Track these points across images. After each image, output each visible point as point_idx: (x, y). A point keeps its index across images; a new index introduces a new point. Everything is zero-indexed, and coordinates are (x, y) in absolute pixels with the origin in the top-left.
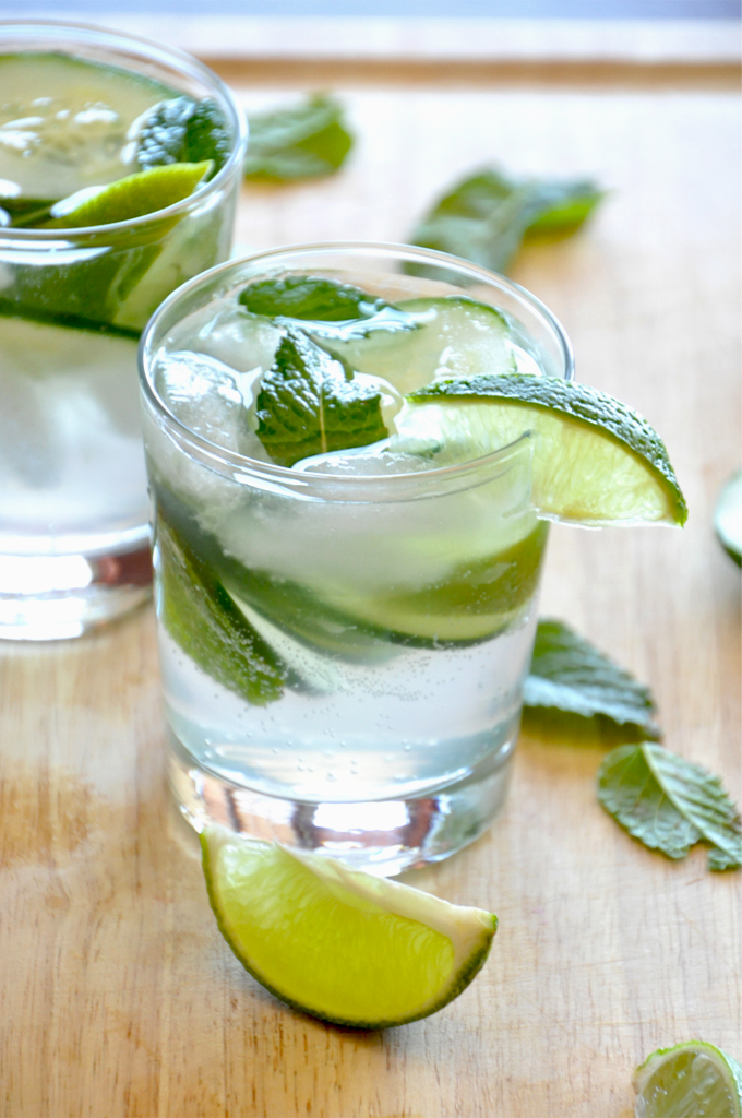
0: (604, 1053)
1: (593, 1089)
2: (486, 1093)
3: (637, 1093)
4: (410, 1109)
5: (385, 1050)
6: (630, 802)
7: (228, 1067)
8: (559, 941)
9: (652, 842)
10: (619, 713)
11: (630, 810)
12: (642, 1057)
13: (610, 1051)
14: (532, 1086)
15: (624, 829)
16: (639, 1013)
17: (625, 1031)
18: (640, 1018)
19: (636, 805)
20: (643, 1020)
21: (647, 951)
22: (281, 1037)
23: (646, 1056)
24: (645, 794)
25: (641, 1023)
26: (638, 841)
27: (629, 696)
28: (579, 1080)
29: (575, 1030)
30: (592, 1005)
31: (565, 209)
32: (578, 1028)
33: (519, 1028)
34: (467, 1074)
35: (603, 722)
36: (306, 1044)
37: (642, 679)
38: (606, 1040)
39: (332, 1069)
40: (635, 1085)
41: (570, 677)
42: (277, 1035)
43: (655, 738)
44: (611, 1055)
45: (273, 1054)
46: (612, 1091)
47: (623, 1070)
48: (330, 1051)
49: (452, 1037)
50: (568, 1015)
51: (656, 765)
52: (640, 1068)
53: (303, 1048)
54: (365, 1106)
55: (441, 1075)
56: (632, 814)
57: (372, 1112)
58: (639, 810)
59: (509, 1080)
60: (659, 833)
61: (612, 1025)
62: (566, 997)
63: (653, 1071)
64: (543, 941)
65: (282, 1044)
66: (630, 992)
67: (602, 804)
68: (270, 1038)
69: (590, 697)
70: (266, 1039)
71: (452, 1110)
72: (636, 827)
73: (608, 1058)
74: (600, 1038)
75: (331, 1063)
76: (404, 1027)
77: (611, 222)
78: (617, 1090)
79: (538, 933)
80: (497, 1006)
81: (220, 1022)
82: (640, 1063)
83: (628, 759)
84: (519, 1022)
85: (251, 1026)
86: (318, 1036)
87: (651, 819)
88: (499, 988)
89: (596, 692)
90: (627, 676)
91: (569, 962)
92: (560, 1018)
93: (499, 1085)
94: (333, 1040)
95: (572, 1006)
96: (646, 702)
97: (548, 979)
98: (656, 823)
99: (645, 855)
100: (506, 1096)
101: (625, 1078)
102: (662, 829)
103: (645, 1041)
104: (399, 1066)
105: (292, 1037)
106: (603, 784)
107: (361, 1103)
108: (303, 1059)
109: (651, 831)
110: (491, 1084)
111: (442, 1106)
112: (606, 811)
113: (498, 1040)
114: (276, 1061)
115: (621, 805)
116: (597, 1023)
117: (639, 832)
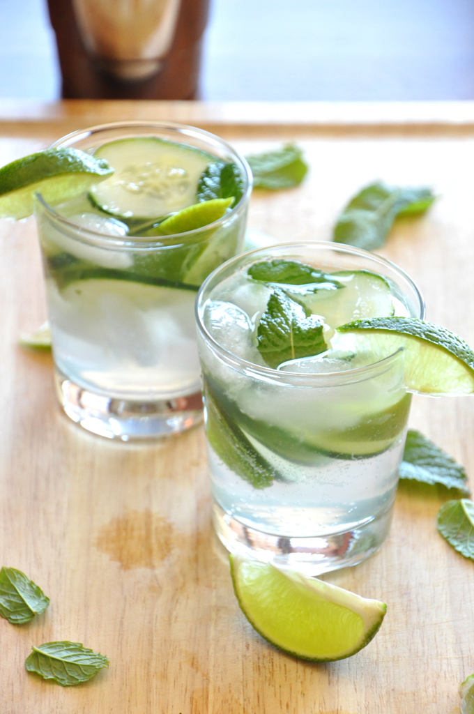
0: (443, 675)
1: (438, 695)
2: (381, 697)
3: (461, 698)
4: (341, 707)
5: (327, 673)
6: (455, 531)
7: (245, 683)
8: (419, 610)
9: (467, 555)
10: (449, 482)
11: (454, 536)
12: (464, 677)
13: (447, 674)
14: (406, 694)
15: (452, 547)
16: (462, 652)
17: (455, 662)
18: (462, 654)
19: (458, 533)
20: (464, 656)
21: (465, 616)
22: (273, 666)
23: (466, 677)
24: (463, 527)
25: (463, 658)
26: (459, 553)
27: (453, 472)
28: (430, 690)
29: (428, 662)
30: (437, 647)
31: (417, 205)
32: (429, 660)
33: (398, 660)
34: (371, 687)
35: (440, 487)
36: (285, 670)
37: (460, 463)
38: (445, 667)
39: (300, 684)
40: (460, 693)
41: (422, 461)
42: (271, 665)
43: (467, 496)
44: (447, 676)
45: (268, 675)
46: (448, 697)
47: (454, 685)
48: (298, 674)
49: (363, 665)
50: (424, 652)
51: (468, 511)
52: (463, 683)
53: (284, 672)
54: (317, 706)
55: (357, 688)
56: (455, 538)
57: (321, 709)
58: (460, 536)
59: (393, 690)
60: (470, 549)
61: (447, 658)
62: (423, 642)
63: (470, 686)
64: (410, 610)
65: (273, 670)
66: (457, 639)
67: (440, 532)
68: (267, 666)
69: (432, 473)
70: (265, 667)
71: (363, 708)
72: (458, 546)
73: (445, 677)
74: (441, 666)
75: (299, 680)
76: (338, 662)
77: (440, 212)
78: (450, 696)
79: (407, 606)
80: (386, 648)
81: (240, 657)
82: (462, 681)
83: (454, 507)
84: (398, 657)
85: (257, 660)
86: (292, 666)
87: (466, 540)
88: (387, 637)
89: (436, 469)
90: (452, 461)
91: (424, 622)
92: (420, 655)
93: (388, 693)
94: (300, 667)
95: (426, 647)
96: (462, 476)
97: (413, 632)
98: (469, 543)
99: (463, 560)
100: (392, 700)
101: (455, 689)
102: (471, 547)
103: (465, 667)
104: (335, 682)
105: (278, 666)
106: (440, 521)
107: (315, 704)
108: (284, 678)
109: (466, 548)
110: (383, 693)
111: (358, 705)
112: (442, 536)
113: (387, 667)
114: (270, 680)
115: (450, 533)
116: (440, 657)
117: (459, 549)
